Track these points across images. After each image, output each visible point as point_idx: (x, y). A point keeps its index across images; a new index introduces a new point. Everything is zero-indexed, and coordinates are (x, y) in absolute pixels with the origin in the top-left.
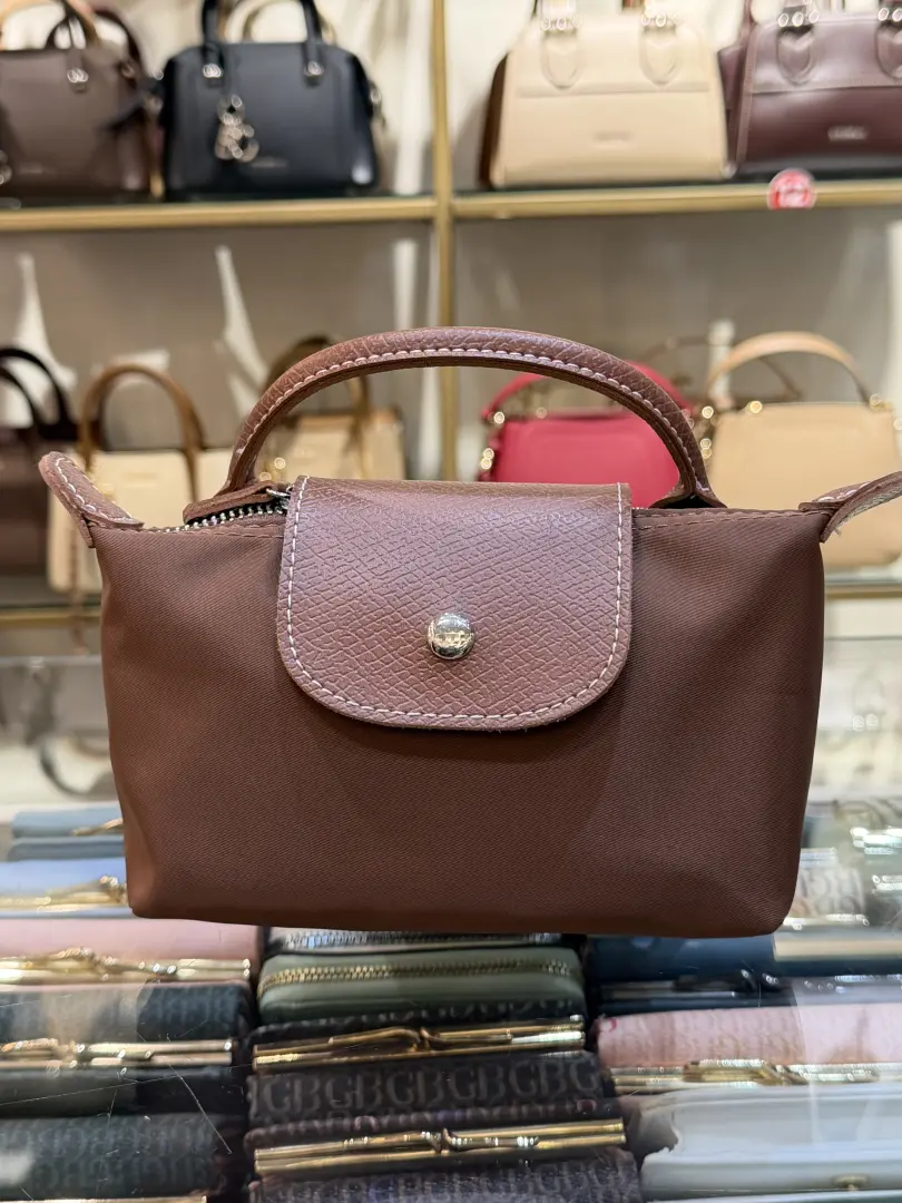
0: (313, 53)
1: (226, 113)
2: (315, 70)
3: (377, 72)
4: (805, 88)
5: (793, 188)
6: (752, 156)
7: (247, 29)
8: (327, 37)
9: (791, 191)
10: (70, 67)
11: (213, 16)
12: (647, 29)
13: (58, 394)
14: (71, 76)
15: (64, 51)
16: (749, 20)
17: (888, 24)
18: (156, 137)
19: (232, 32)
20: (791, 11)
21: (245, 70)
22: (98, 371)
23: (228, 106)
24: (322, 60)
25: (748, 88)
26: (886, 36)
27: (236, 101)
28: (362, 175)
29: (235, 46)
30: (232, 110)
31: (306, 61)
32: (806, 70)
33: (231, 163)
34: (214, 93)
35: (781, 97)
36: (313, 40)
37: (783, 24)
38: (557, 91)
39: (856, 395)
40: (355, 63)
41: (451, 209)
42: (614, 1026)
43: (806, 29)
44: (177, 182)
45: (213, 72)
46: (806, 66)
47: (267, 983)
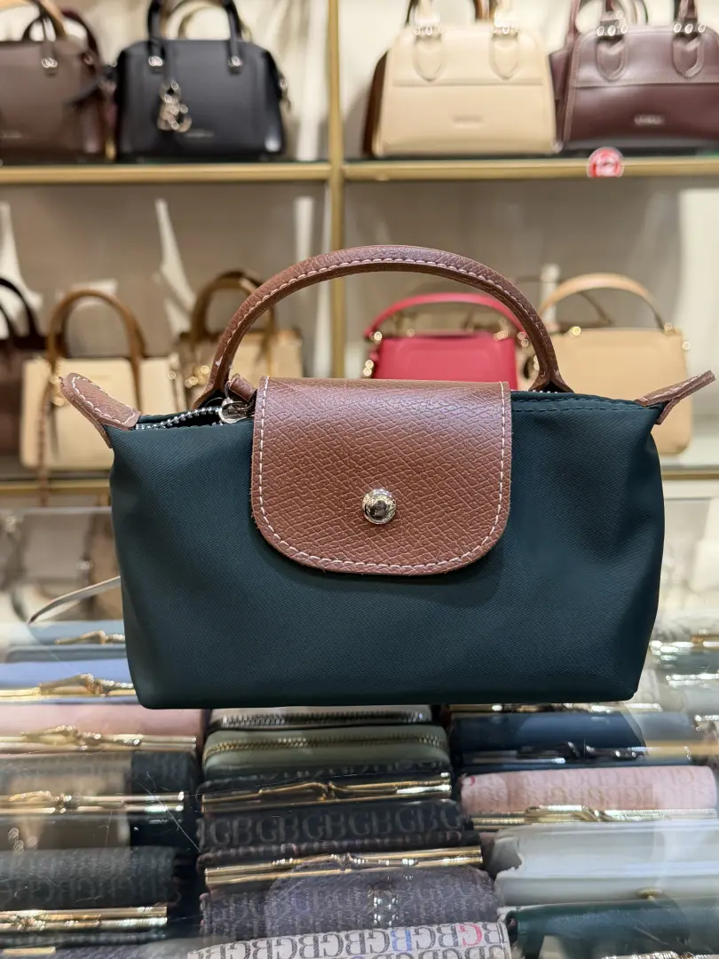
0: (235, 49)
1: (166, 95)
2: (236, 62)
3: (285, 66)
4: (618, 84)
5: (607, 162)
6: (575, 136)
7: (182, 29)
8: (245, 37)
9: (605, 164)
10: (44, 56)
11: (156, 19)
12: (495, 36)
13: (29, 313)
14: (45, 63)
15: (39, 43)
16: (574, 30)
17: (681, 36)
18: (110, 112)
19: (171, 31)
20: (606, 25)
21: (181, 61)
22: (60, 297)
23: (167, 88)
24: (241, 56)
25: (573, 83)
26: (679, 45)
27: (174, 85)
28: (272, 145)
29: (173, 42)
30: (171, 92)
31: (230, 55)
32: (618, 71)
33: (170, 134)
34: (157, 78)
35: (599, 90)
36: (236, 39)
37: (600, 34)
38: (425, 82)
39: (654, 323)
40: (268, 57)
41: (342, 172)
42: (473, 781)
43: (618, 38)
44: (127, 148)
45: (156, 62)
46: (618, 66)
47: (210, 751)
